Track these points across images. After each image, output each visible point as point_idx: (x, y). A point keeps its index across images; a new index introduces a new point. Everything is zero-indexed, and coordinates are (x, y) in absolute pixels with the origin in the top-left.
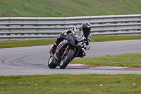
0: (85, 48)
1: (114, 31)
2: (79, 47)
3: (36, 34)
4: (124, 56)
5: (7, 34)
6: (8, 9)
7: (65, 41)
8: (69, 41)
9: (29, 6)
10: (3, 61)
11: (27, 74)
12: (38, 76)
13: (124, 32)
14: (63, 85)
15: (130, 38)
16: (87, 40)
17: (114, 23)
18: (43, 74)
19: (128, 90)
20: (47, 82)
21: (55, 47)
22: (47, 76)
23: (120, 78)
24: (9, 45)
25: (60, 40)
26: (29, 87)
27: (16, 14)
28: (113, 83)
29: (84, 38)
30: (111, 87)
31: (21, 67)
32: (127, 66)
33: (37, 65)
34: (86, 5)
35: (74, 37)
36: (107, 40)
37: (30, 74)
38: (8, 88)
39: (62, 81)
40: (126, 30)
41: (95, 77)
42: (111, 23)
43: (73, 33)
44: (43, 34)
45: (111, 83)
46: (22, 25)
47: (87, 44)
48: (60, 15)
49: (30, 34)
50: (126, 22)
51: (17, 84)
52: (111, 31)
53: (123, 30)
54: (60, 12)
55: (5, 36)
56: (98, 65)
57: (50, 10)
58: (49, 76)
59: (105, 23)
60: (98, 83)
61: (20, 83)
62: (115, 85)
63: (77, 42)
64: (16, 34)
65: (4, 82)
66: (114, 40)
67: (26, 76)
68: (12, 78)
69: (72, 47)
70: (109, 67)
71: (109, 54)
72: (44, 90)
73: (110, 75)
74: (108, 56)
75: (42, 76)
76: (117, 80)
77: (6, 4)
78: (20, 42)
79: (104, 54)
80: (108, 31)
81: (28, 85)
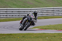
0: (35, 22)
1: (53, 14)
2: (32, 21)
3: (18, 15)
4: (57, 25)
5: (6, 16)
6: (6, 5)
7: (26, 19)
8: (28, 18)
9: (15, 3)
10: (4, 27)
11: (14, 33)
12: (19, 34)
13: (57, 15)
14: (30, 38)
15: (60, 17)
16: (36, 18)
17: (53, 11)
19: (59, 40)
20: (23, 36)
21: (22, 21)
22: (23, 34)
23: (55, 35)
24: (7, 20)
25: (24, 18)
26: (15, 39)
27: (10, 7)
28: (52, 37)
29: (34, 17)
30: (51, 39)
31: (12, 30)
32: (58, 29)
34: (41, 3)
35: (30, 17)
36: (50, 18)
38: (6, 39)
39: (30, 36)
40: (58, 14)
41: (44, 34)
42: (51, 11)
43: (30, 15)
44: (21, 15)
45: (51, 37)
46: (12, 12)
47: (36, 20)
48: (29, 7)
49: (16, 15)
50: (58, 10)
51: (10, 37)
52: (52, 14)
53: (57, 14)
54: (29, 6)
55: (5, 16)
56: (46, 29)
58: (24, 34)
59: (49, 11)
60: (46, 37)
61: (11, 37)
62: (53, 38)
63: (31, 19)
64: (10, 15)
66: (53, 18)
67: (14, 34)
68: (8, 35)
69: (29, 21)
70: (50, 30)
71: (51, 24)
72: (22, 40)
73: (51, 34)
74: (50, 25)
75: (21, 34)
76: (54, 36)
77: (5, 3)
78: (11, 19)
79: (48, 24)
80: (50, 14)
81: (15, 38)
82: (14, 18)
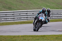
9: (49, 5)
12: (53, 35)
18: (55, 34)
20: (57, 38)
22: (57, 35)
33: (52, 30)
37: (49, 35)
44: (55, 17)
51: (43, 39)
57: (58, 6)
65: (38, 38)
67: (47, 35)
75: (55, 35)
81: (48, 39)
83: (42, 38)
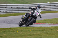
4: (54, 19)
10: (4, 22)
19: (55, 33)
23: (52, 28)
30: (48, 32)
38: (6, 33)
39: (28, 30)
46: (12, 7)
49: (15, 11)
53: (53, 9)
54: (27, 2)
56: (43, 23)
59: (46, 6)
60: (43, 30)
61: (11, 31)
64: (9, 11)
65: (4, 31)
67: (13, 28)
68: (8, 29)
72: (21, 34)
73: (48, 27)
74: (47, 19)
78: (11, 14)
81: (14, 31)
82: (13, 13)
83: (8, 31)
